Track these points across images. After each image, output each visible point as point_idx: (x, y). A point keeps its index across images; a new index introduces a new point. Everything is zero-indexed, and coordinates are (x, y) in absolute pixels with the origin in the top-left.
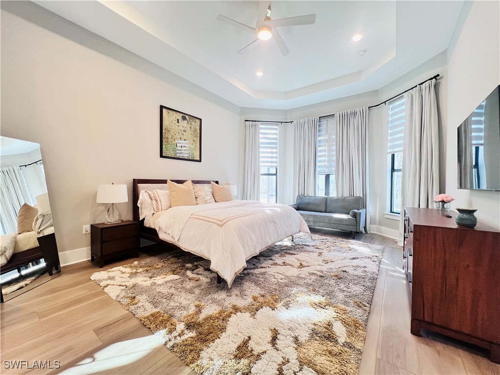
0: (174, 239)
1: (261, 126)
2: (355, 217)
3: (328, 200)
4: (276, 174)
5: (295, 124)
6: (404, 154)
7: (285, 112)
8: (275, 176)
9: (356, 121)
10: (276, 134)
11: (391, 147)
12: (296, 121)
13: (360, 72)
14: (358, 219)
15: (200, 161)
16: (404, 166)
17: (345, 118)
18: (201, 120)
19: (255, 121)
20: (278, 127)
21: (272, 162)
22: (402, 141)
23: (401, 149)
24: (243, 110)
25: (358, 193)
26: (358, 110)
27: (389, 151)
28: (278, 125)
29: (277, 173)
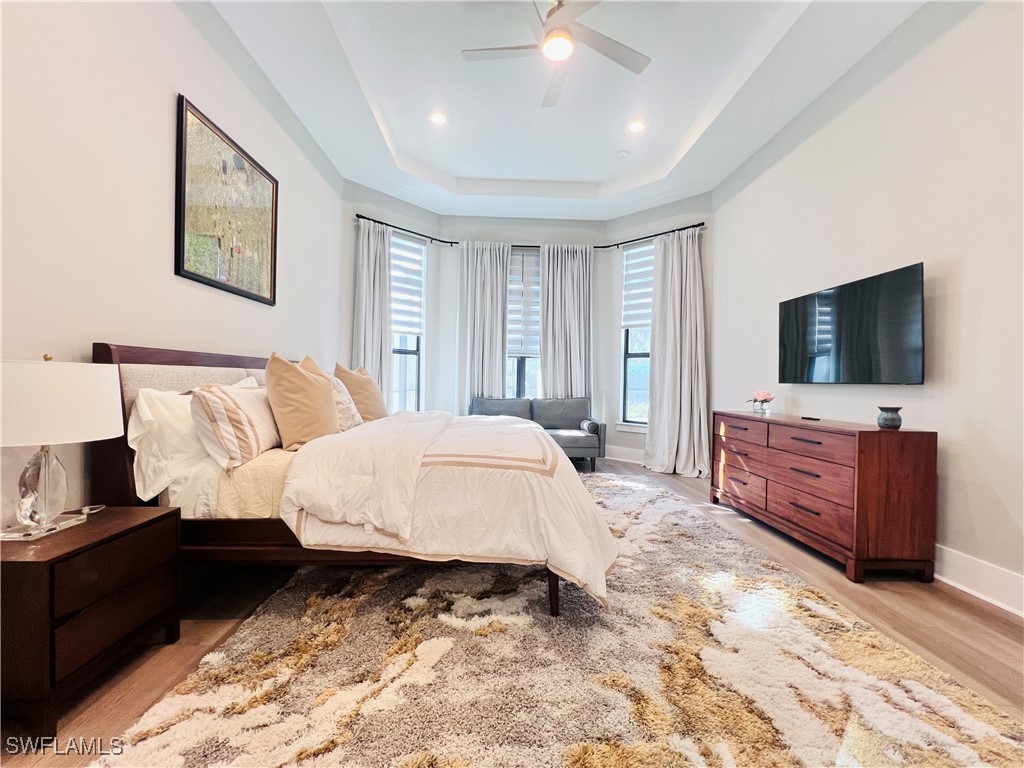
0: (396, 536)
1: (393, 239)
2: (597, 434)
3: (535, 405)
4: (417, 352)
5: (462, 250)
6: (653, 330)
7: (441, 219)
8: (415, 357)
9: (574, 267)
10: (419, 262)
11: (628, 318)
12: (465, 243)
13: (597, 184)
14: (602, 435)
15: (272, 302)
16: (653, 349)
17: (559, 257)
18: (276, 183)
19: (382, 223)
20: (423, 248)
21: (410, 324)
22: (650, 311)
23: (649, 321)
24: (350, 189)
25: (579, 392)
26: (578, 247)
27: (623, 324)
28: (424, 243)
29: (418, 350)
